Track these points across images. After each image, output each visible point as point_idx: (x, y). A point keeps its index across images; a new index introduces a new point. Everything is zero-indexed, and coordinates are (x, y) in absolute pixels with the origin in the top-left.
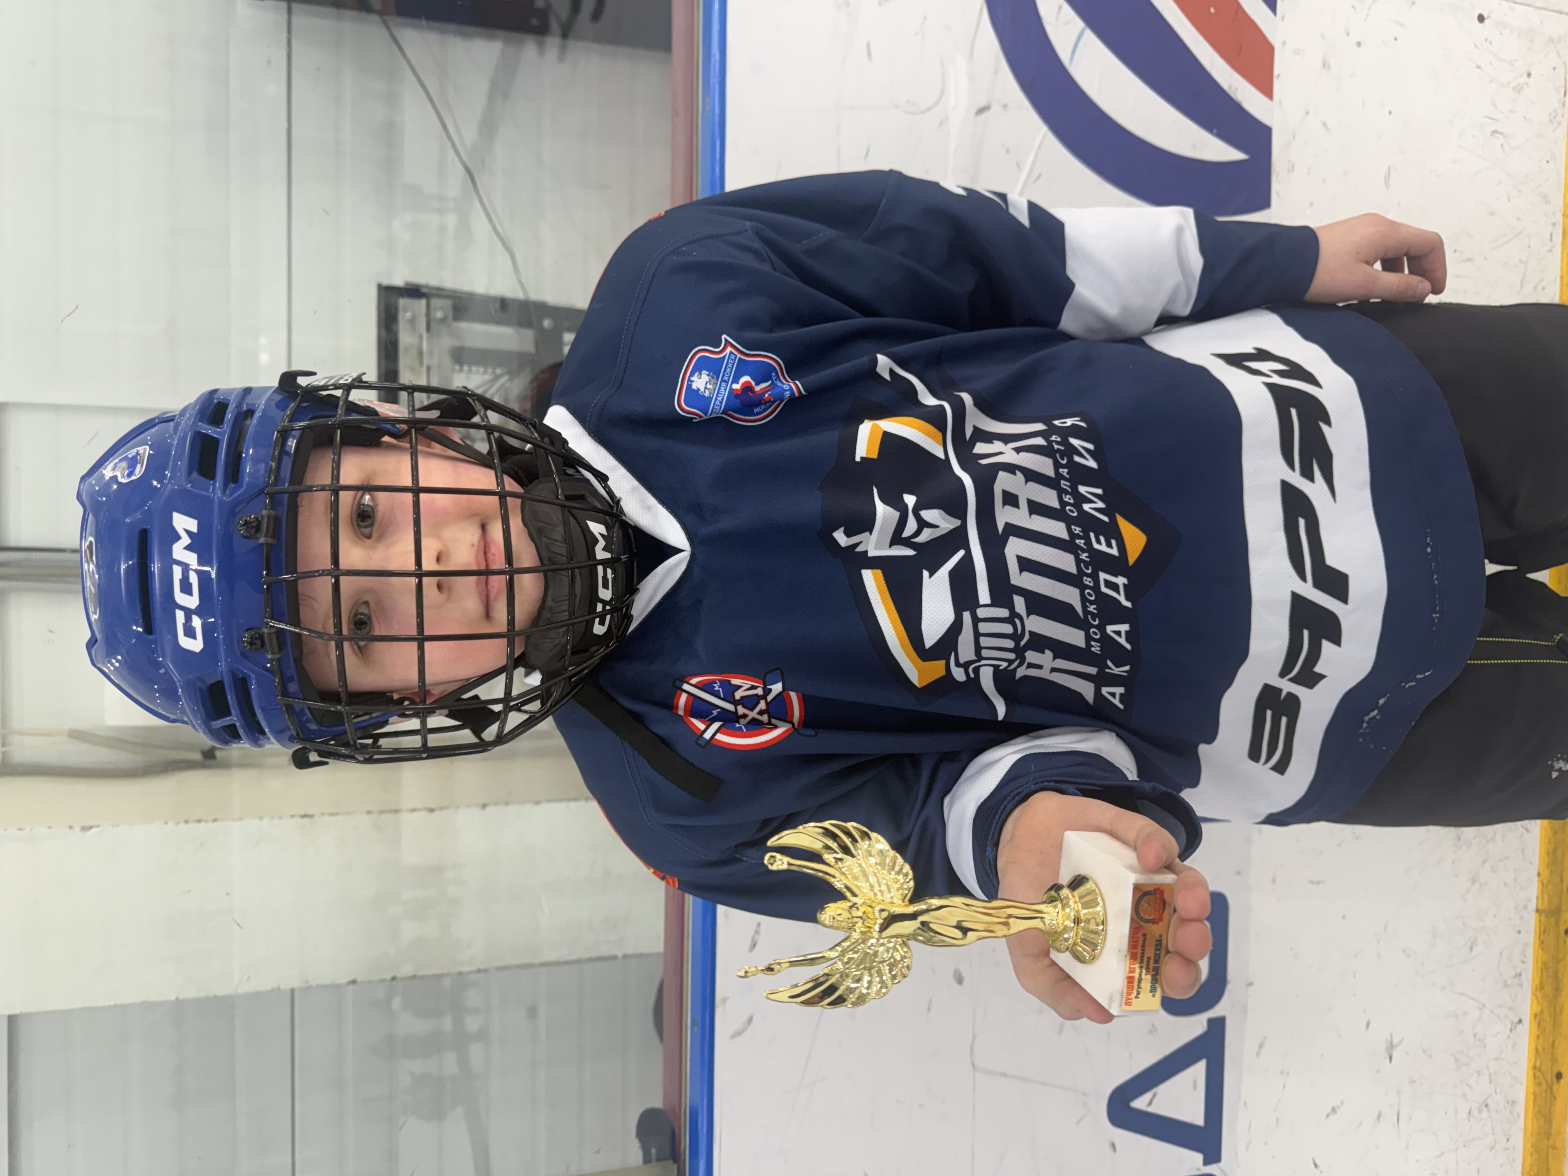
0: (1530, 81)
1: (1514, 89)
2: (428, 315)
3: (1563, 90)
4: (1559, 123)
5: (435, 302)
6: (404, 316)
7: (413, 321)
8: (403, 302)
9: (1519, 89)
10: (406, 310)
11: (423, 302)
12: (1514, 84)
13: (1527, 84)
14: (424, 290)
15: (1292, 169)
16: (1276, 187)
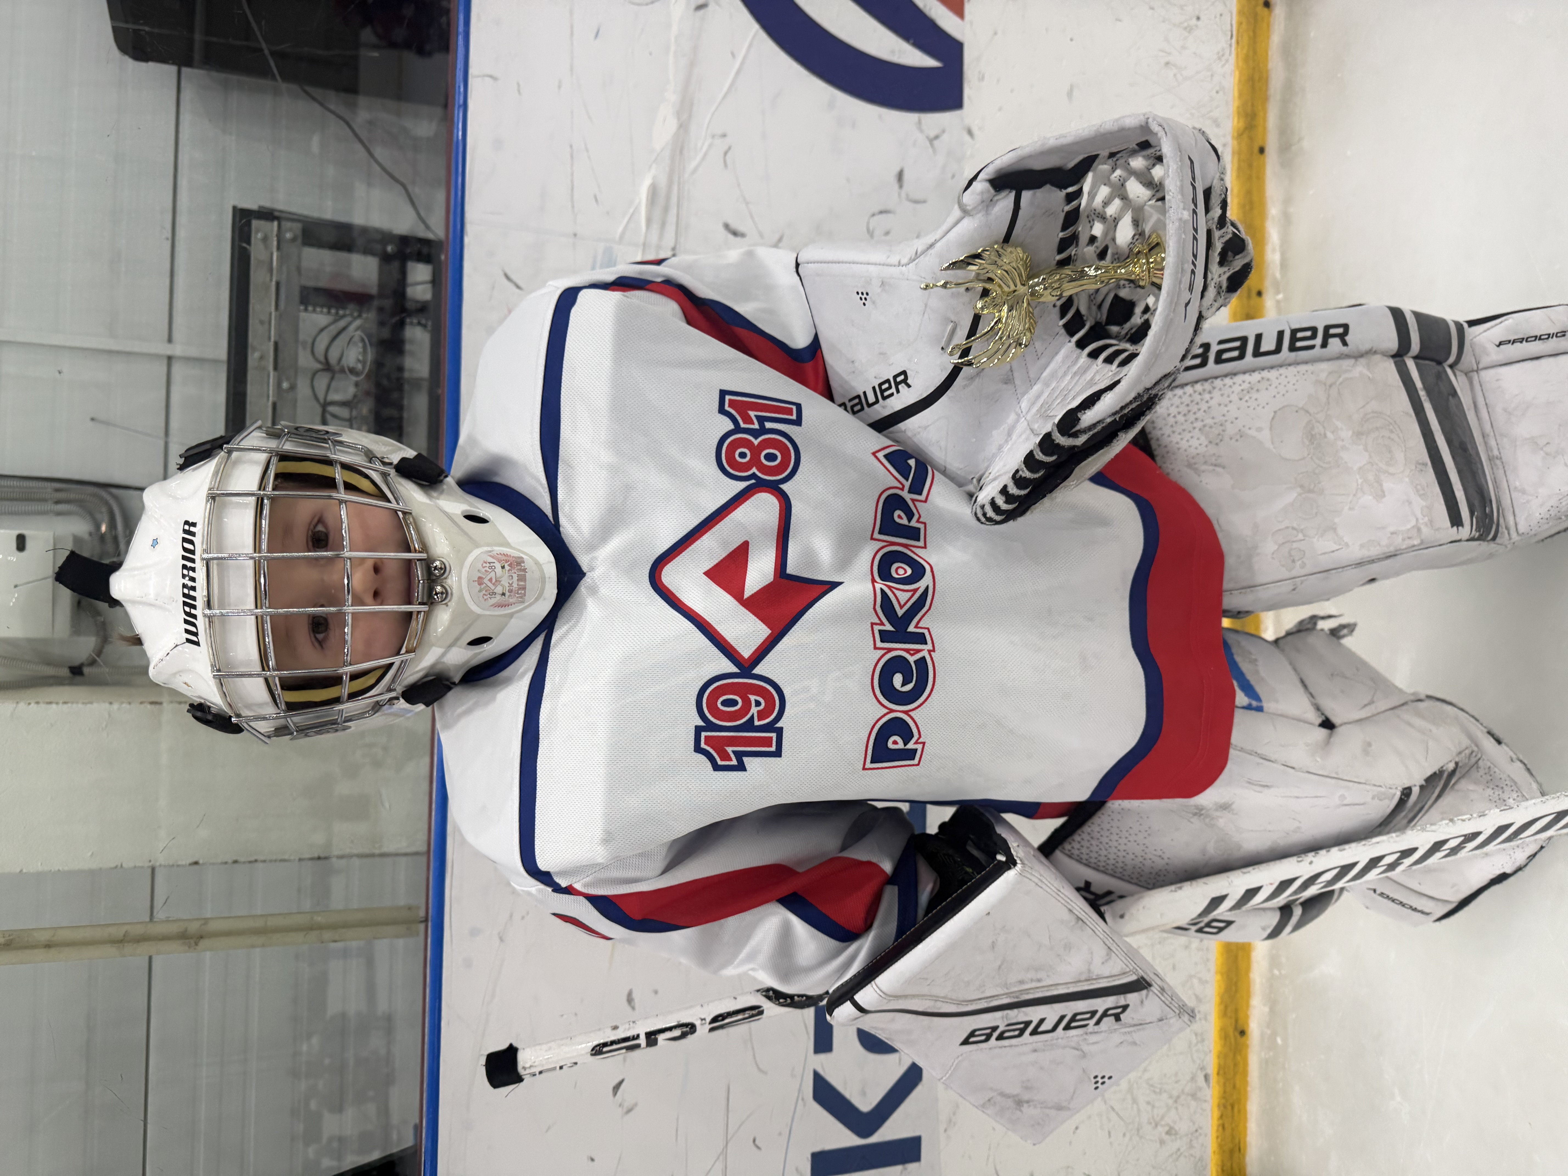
0: (1199, 23)
1: (1185, 28)
2: (279, 236)
3: (1229, 34)
4: (1227, 61)
5: (287, 225)
6: (257, 237)
7: (265, 239)
8: (255, 223)
9: (1189, 29)
10: (257, 231)
11: (276, 223)
12: (1186, 24)
13: (1196, 26)
14: (276, 214)
15: (982, 78)
16: (968, 92)
